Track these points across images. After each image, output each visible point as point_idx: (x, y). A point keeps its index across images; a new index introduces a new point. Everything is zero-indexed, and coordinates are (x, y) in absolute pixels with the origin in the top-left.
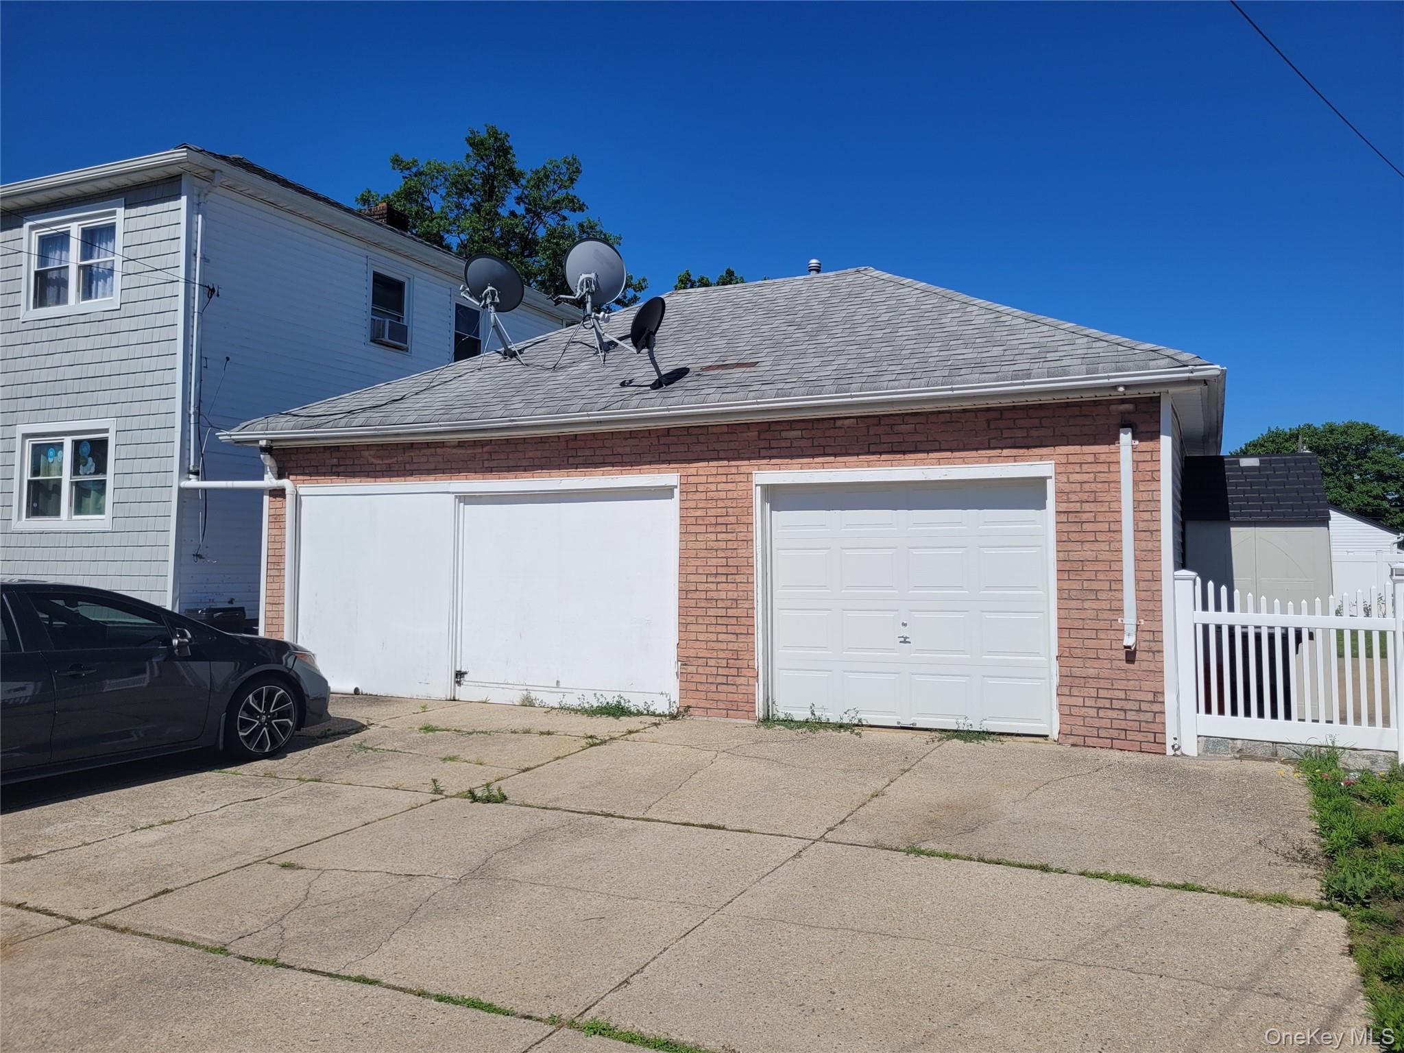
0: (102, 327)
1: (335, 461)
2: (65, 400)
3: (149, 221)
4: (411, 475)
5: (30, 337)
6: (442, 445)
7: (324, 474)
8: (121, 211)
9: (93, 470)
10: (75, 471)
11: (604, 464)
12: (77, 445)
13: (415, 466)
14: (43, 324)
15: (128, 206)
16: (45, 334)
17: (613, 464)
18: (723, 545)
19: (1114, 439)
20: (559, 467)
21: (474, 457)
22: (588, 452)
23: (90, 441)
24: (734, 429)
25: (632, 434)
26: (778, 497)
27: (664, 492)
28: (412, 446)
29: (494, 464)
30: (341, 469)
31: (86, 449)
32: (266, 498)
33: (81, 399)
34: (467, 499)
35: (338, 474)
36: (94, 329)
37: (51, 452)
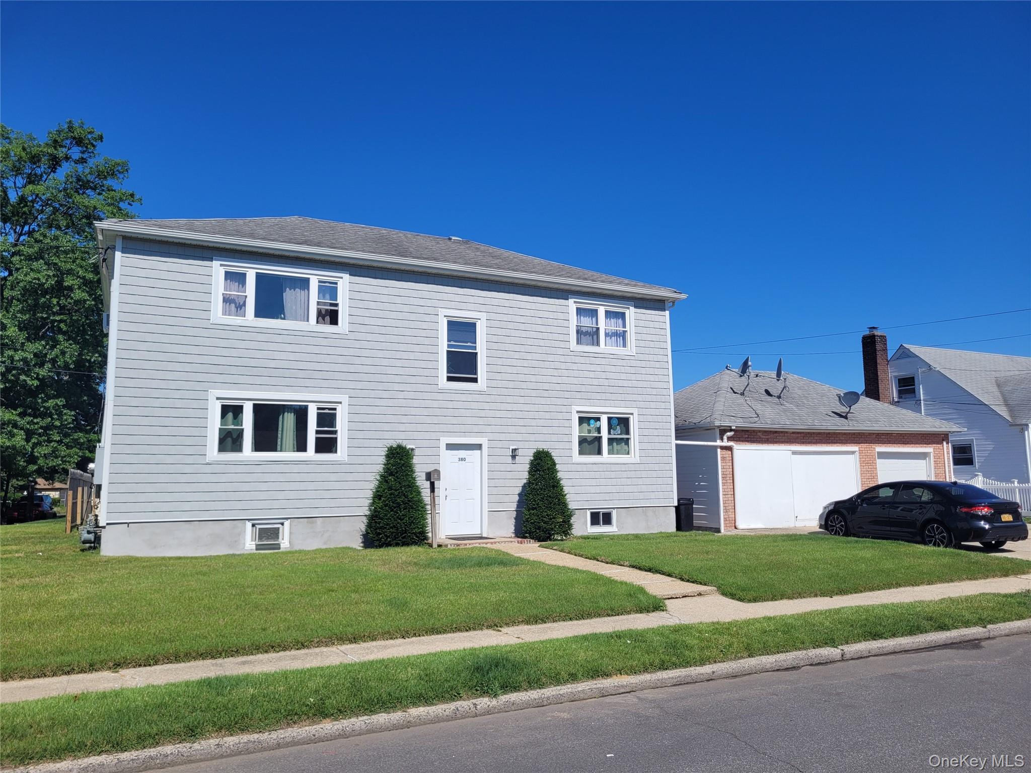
0: (624, 363)
1: (747, 436)
2: (604, 396)
3: (649, 317)
4: (776, 443)
5: (577, 359)
6: (787, 432)
7: (743, 441)
8: (632, 308)
9: (619, 432)
10: (609, 433)
11: (837, 443)
12: (609, 419)
13: (778, 440)
14: (585, 354)
15: (636, 307)
16: (587, 360)
17: (839, 443)
18: (870, 470)
19: (942, 443)
20: (824, 443)
21: (798, 438)
22: (833, 439)
23: (617, 418)
24: (870, 434)
25: (845, 434)
26: (882, 455)
27: (853, 453)
28: (776, 432)
29: (804, 441)
30: (749, 439)
31: (615, 422)
32: (719, 450)
33: (613, 397)
34: (794, 453)
35: (748, 441)
36: (620, 362)
37: (592, 421)
